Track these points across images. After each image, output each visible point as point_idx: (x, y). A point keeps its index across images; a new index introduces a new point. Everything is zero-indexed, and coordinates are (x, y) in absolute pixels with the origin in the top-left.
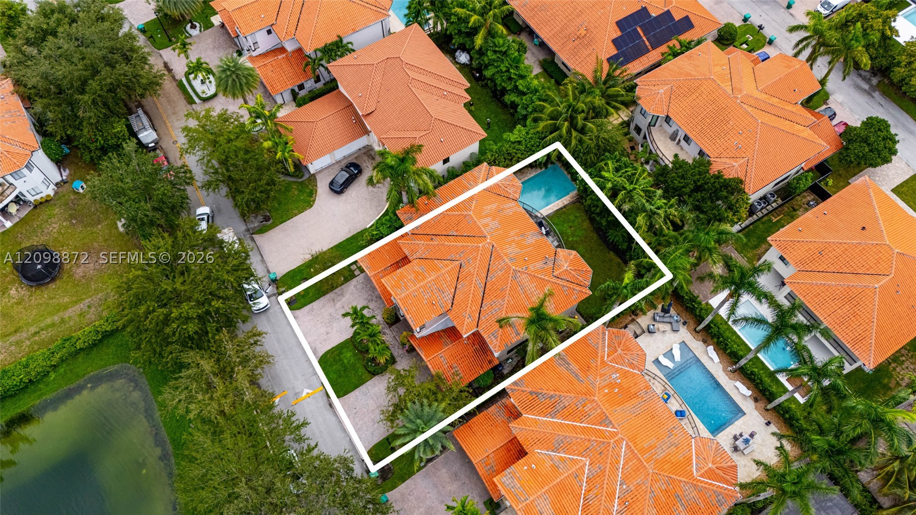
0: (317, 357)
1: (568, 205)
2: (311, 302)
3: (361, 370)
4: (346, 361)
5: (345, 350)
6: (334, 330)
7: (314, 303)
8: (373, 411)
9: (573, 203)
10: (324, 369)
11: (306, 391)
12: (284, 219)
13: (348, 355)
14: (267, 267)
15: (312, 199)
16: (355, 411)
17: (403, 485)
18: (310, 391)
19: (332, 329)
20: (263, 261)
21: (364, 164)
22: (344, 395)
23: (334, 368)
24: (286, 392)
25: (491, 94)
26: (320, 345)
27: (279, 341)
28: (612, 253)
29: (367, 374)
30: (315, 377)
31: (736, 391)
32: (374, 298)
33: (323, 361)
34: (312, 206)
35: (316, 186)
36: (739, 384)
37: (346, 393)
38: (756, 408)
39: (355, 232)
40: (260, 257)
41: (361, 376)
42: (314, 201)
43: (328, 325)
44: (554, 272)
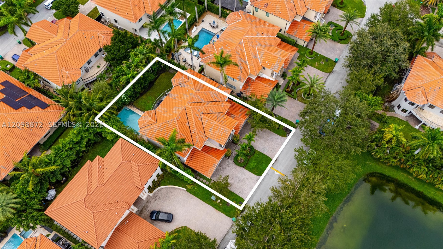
0: (260, 177)
2: (237, 195)
3: (256, 155)
4: (255, 164)
5: (251, 167)
6: (245, 177)
7: (237, 193)
8: (269, 143)
9: (134, 106)
10: (264, 171)
11: (276, 173)
13: (252, 164)
15: (181, 229)
16: (273, 150)
17: (288, 119)
18: (275, 172)
19: (244, 178)
20: (227, 233)
21: (147, 213)
22: (269, 157)
23: (261, 167)
25: (76, 168)
26: (254, 179)
28: (155, 84)
29: (256, 153)
30: (269, 173)
31: (195, 32)
32: (221, 167)
33: (260, 174)
34: (185, 227)
35: (172, 232)
36: (193, 31)
37: (268, 157)
38: (199, 25)
39: (191, 195)
40: (226, 236)
41: (258, 155)
42: (182, 227)
43: (243, 181)
44: (188, 80)
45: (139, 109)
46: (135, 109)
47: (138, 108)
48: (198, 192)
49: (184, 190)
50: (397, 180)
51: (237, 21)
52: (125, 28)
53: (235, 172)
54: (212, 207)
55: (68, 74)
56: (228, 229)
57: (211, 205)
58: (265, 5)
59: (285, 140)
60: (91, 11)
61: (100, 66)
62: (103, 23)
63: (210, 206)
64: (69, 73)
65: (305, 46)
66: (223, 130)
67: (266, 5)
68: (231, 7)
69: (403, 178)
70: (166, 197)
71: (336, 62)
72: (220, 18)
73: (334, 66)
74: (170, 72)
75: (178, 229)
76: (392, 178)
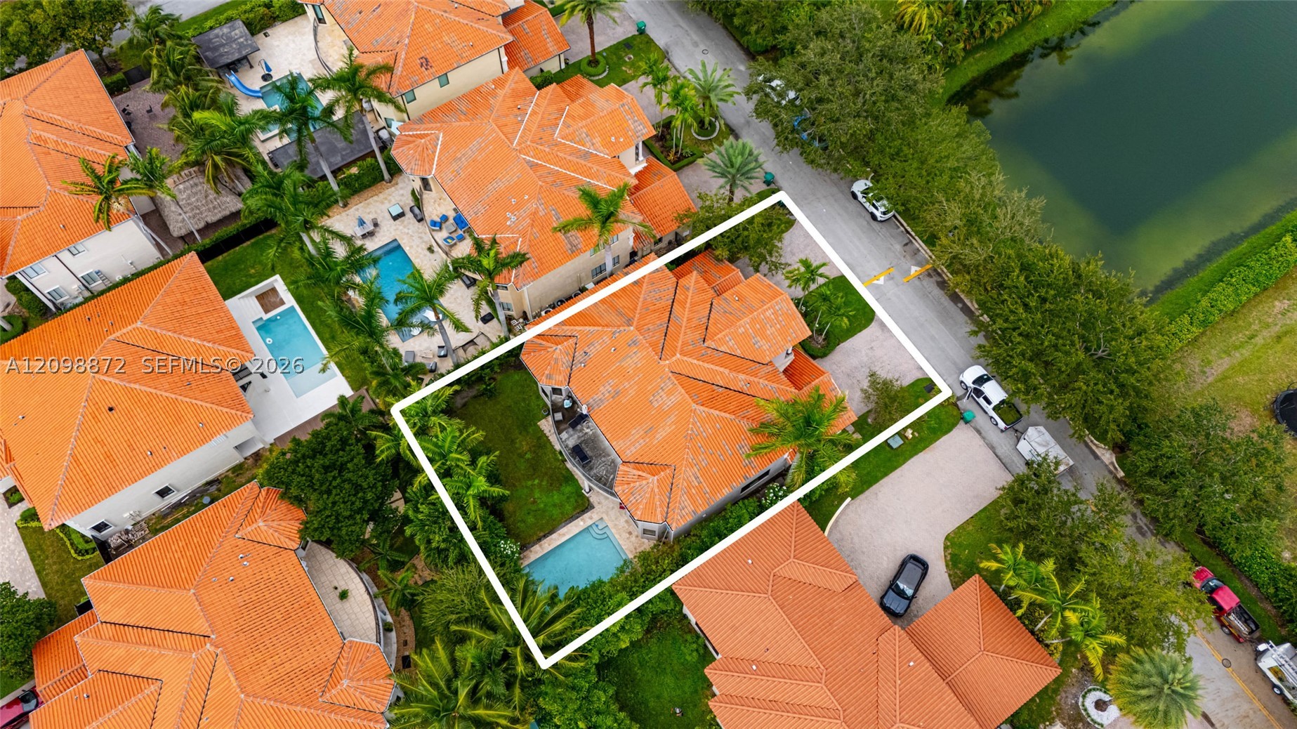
1: (535, 544)
6: (863, 352)
10: (867, 305)
11: (882, 282)
12: (983, 515)
14: (984, 438)
15: (950, 551)
18: (875, 282)
19: (867, 355)
20: (992, 448)
22: (837, 277)
23: (852, 308)
24: (905, 280)
26: (879, 333)
27: (933, 338)
33: (865, 316)
34: (947, 537)
35: (950, 576)
37: (833, 281)
39: (867, 493)
40: (999, 454)
42: (946, 548)
43: (874, 360)
44: (572, 341)
45: (545, 536)
46: (536, 547)
47: (539, 540)
48: (865, 472)
49: (848, 505)
50: (974, 79)
51: (436, 147)
52: (204, 481)
53: (843, 368)
54: (915, 457)
55: (354, 684)
56: (982, 442)
57: (911, 457)
58: (422, 66)
59: (802, 227)
60: (38, 572)
61: (340, 590)
62: (129, 545)
63: (913, 459)
64: (351, 679)
65: (563, 66)
66: (775, 313)
67: (426, 63)
68: (342, 156)
69: (975, 68)
70: (849, 559)
71: (642, 32)
72: (345, 205)
73: (650, 41)
74: (459, 406)
75: (949, 558)
76: (968, 85)
